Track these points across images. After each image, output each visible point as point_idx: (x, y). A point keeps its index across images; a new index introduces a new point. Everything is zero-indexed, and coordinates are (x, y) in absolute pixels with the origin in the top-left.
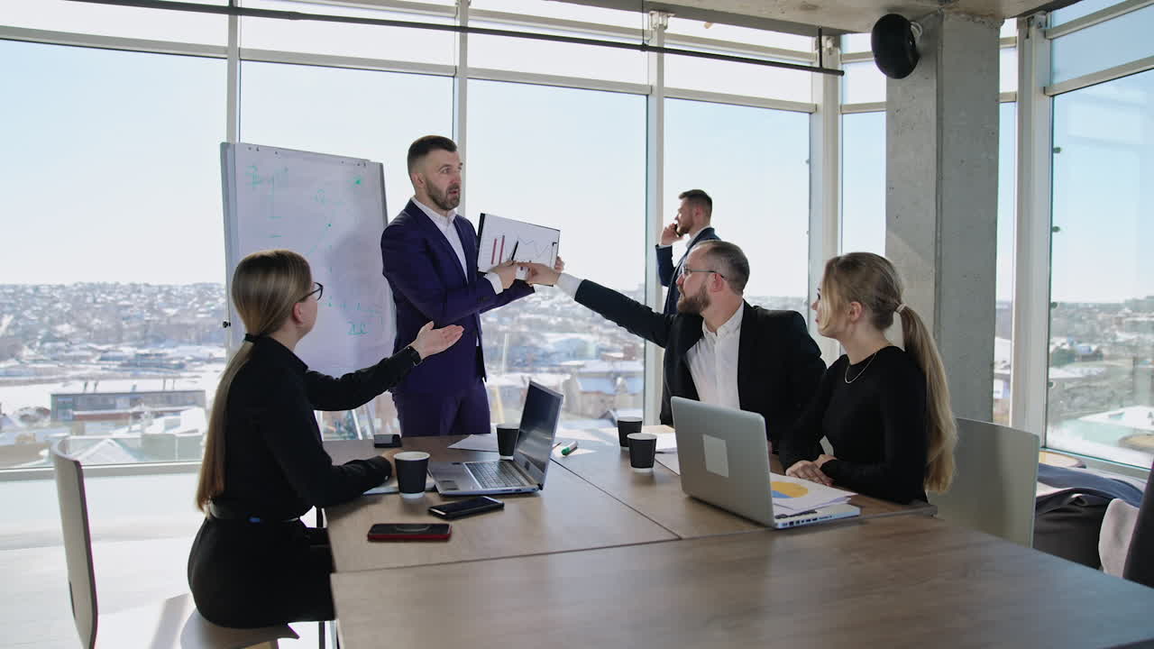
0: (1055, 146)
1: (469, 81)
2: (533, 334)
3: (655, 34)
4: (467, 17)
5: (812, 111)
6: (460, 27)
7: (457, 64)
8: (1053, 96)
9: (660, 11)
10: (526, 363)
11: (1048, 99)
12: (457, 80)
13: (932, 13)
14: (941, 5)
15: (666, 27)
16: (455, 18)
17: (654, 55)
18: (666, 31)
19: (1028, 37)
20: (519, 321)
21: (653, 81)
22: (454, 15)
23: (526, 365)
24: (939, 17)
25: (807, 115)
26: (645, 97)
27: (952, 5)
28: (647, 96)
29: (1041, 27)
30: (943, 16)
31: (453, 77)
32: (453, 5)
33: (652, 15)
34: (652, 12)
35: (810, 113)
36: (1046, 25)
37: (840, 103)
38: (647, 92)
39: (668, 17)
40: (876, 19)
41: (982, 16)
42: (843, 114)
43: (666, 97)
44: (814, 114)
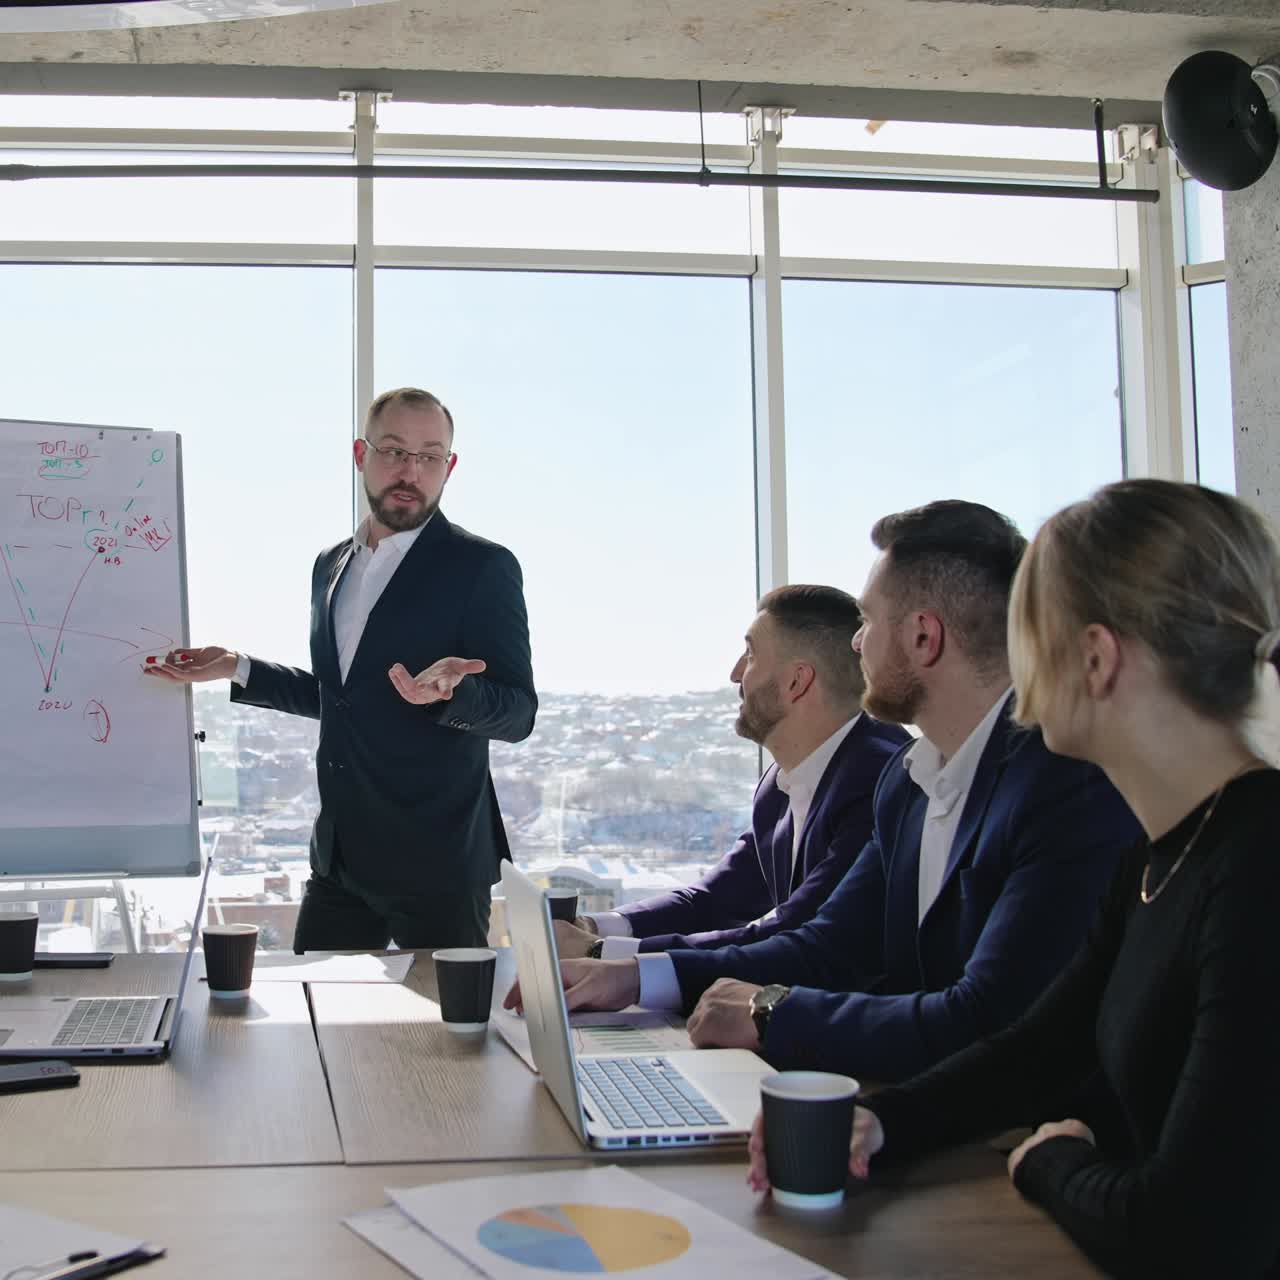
1: (376, 272)
2: (723, 786)
3: (757, 151)
5: (1118, 284)
6: (358, 168)
7: (354, 241)
9: (763, 105)
10: (712, 843)
12: (355, 273)
15: (779, 137)
16: (349, 153)
17: (756, 191)
18: (782, 144)
20: (695, 760)
21: (757, 247)
23: (712, 849)
25: (1112, 293)
26: (746, 281)
28: (750, 278)
31: (353, 266)
33: (748, 114)
34: (748, 109)
35: (1117, 290)
37: (1179, 262)
38: (748, 270)
39: (786, 116)
42: (1190, 286)
43: (784, 278)
44: (1123, 292)
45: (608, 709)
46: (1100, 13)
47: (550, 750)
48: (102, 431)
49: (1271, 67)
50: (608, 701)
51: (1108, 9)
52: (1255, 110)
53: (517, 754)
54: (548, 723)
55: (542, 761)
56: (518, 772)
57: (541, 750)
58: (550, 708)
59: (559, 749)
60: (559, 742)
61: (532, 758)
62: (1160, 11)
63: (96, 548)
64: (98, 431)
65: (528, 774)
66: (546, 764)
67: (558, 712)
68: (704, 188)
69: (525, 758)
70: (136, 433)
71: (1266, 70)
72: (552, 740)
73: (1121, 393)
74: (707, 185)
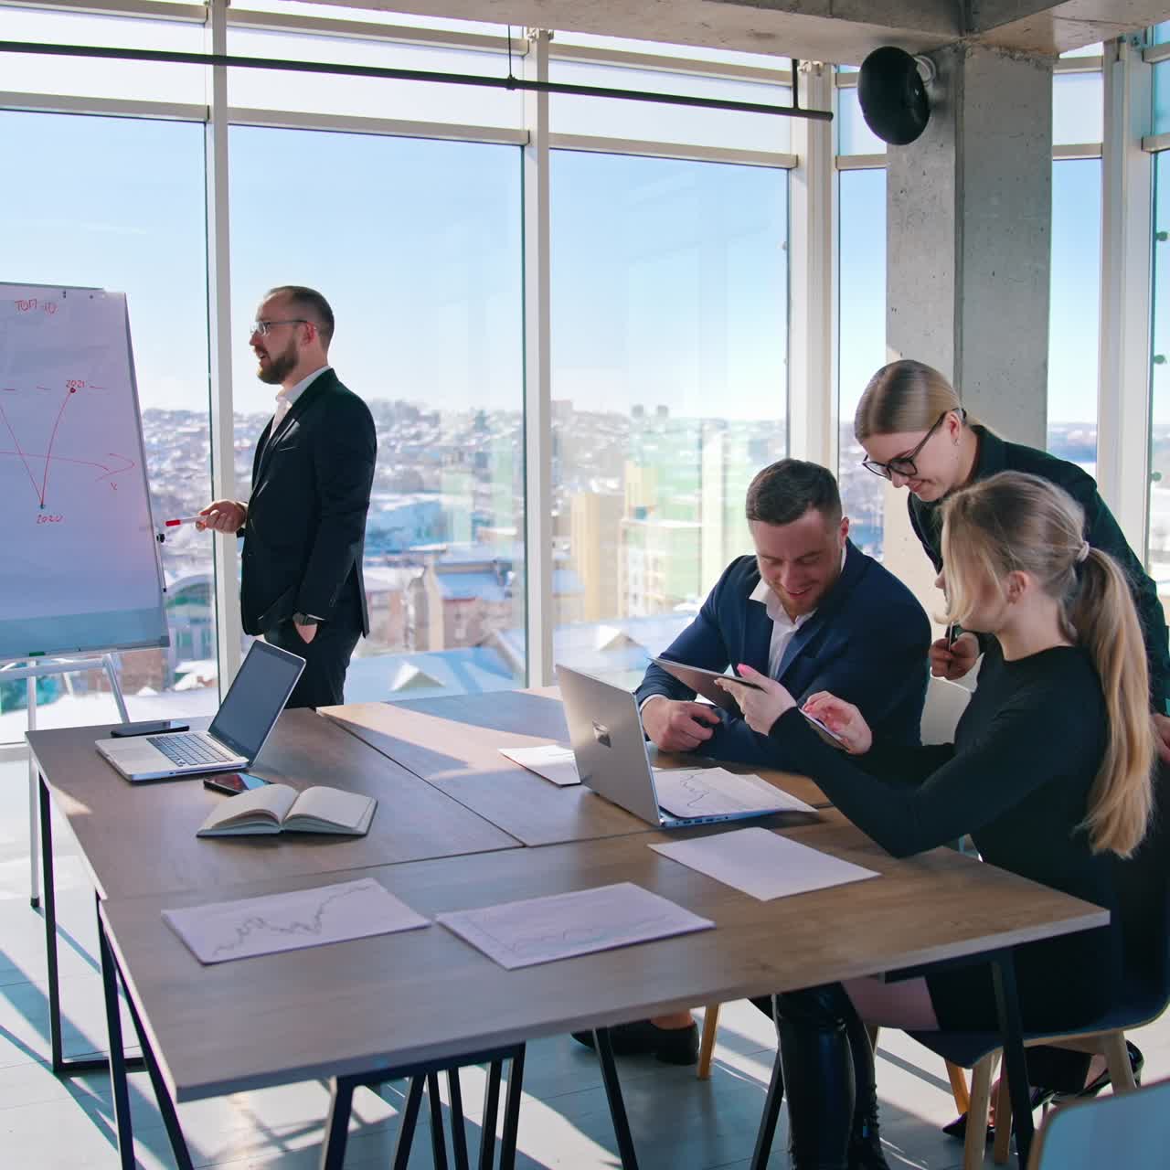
0: (1159, 230)
1: (230, 128)
3: (534, 47)
4: (225, 23)
5: (790, 165)
6: (214, 56)
7: (210, 102)
8: (1156, 152)
11: (1147, 158)
12: (210, 128)
13: (950, 45)
14: (961, 35)
16: (204, 24)
17: (532, 95)
18: (551, 41)
19: (1118, 59)
21: (532, 125)
22: (203, 20)
24: (960, 53)
25: (785, 172)
26: (519, 149)
27: (976, 36)
28: (522, 147)
29: (1137, 44)
30: (964, 52)
31: (205, 123)
32: (202, 4)
35: (788, 169)
36: (1146, 42)
37: (834, 153)
38: (522, 142)
40: (869, 51)
41: (1024, 51)
42: (840, 171)
43: (551, 149)
44: (793, 171)
45: (245, 425)
46: (825, 19)
47: (191, 465)
48: (65, 291)
49: (927, 59)
50: (245, 419)
51: (833, 17)
52: (917, 93)
53: (160, 469)
54: (188, 439)
55: (184, 475)
56: (161, 486)
57: (183, 465)
58: (188, 426)
59: (199, 464)
60: (199, 456)
61: (175, 473)
62: (864, 21)
63: (69, 389)
64: (62, 290)
65: (171, 488)
66: (189, 478)
67: (197, 430)
68: (511, 91)
69: (168, 472)
70: (92, 293)
71: (923, 60)
72: (193, 455)
73: (787, 247)
74: (513, 89)
